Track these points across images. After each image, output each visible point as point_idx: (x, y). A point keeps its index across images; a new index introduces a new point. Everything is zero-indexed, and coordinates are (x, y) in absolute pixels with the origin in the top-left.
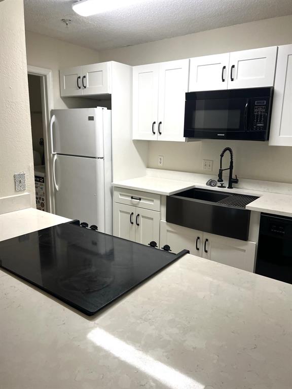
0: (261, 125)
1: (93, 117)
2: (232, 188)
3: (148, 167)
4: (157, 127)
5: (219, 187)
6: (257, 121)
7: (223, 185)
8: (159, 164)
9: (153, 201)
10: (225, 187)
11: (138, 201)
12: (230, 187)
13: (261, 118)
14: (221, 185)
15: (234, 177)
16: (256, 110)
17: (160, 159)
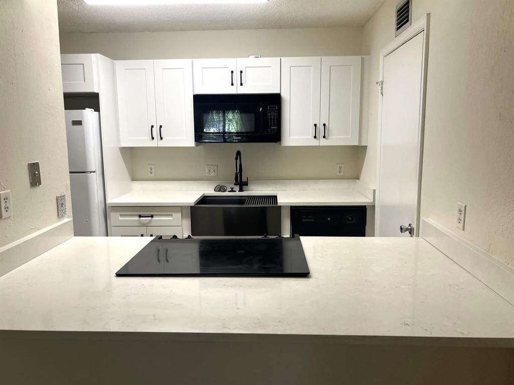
0: (275, 128)
1: (81, 121)
2: (243, 191)
3: (133, 180)
4: (156, 132)
5: (229, 191)
6: (271, 124)
7: (233, 189)
8: (150, 175)
9: (171, 215)
10: (235, 191)
11: (150, 218)
12: (241, 190)
13: (274, 121)
14: (231, 190)
15: (244, 179)
16: (269, 114)
17: (151, 168)
